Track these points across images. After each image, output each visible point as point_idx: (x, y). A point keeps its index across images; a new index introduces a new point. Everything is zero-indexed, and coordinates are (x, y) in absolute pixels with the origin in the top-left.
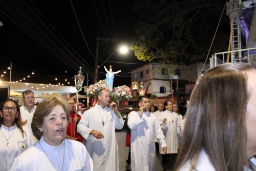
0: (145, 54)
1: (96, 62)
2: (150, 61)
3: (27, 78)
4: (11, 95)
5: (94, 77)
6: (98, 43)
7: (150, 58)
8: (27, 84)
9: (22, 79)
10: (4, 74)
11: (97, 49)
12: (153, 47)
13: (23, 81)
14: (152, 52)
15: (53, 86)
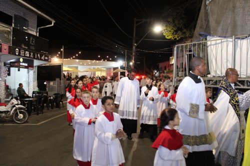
0: (173, 34)
1: (134, 41)
2: (177, 39)
3: (76, 57)
4: (64, 70)
5: (132, 54)
6: (135, 23)
7: (178, 37)
8: (77, 60)
9: (72, 57)
10: (59, 54)
11: (135, 29)
12: (180, 27)
13: (73, 59)
14: (179, 32)
15: (97, 61)
